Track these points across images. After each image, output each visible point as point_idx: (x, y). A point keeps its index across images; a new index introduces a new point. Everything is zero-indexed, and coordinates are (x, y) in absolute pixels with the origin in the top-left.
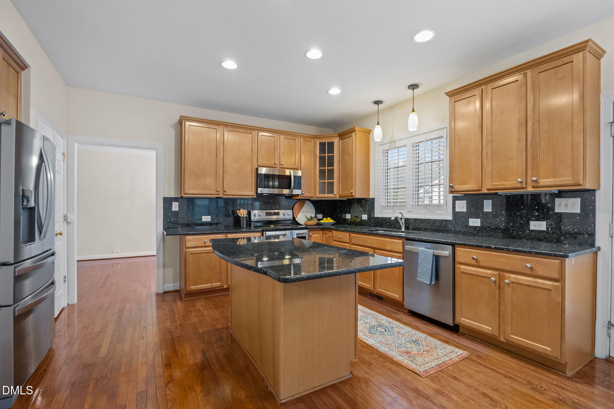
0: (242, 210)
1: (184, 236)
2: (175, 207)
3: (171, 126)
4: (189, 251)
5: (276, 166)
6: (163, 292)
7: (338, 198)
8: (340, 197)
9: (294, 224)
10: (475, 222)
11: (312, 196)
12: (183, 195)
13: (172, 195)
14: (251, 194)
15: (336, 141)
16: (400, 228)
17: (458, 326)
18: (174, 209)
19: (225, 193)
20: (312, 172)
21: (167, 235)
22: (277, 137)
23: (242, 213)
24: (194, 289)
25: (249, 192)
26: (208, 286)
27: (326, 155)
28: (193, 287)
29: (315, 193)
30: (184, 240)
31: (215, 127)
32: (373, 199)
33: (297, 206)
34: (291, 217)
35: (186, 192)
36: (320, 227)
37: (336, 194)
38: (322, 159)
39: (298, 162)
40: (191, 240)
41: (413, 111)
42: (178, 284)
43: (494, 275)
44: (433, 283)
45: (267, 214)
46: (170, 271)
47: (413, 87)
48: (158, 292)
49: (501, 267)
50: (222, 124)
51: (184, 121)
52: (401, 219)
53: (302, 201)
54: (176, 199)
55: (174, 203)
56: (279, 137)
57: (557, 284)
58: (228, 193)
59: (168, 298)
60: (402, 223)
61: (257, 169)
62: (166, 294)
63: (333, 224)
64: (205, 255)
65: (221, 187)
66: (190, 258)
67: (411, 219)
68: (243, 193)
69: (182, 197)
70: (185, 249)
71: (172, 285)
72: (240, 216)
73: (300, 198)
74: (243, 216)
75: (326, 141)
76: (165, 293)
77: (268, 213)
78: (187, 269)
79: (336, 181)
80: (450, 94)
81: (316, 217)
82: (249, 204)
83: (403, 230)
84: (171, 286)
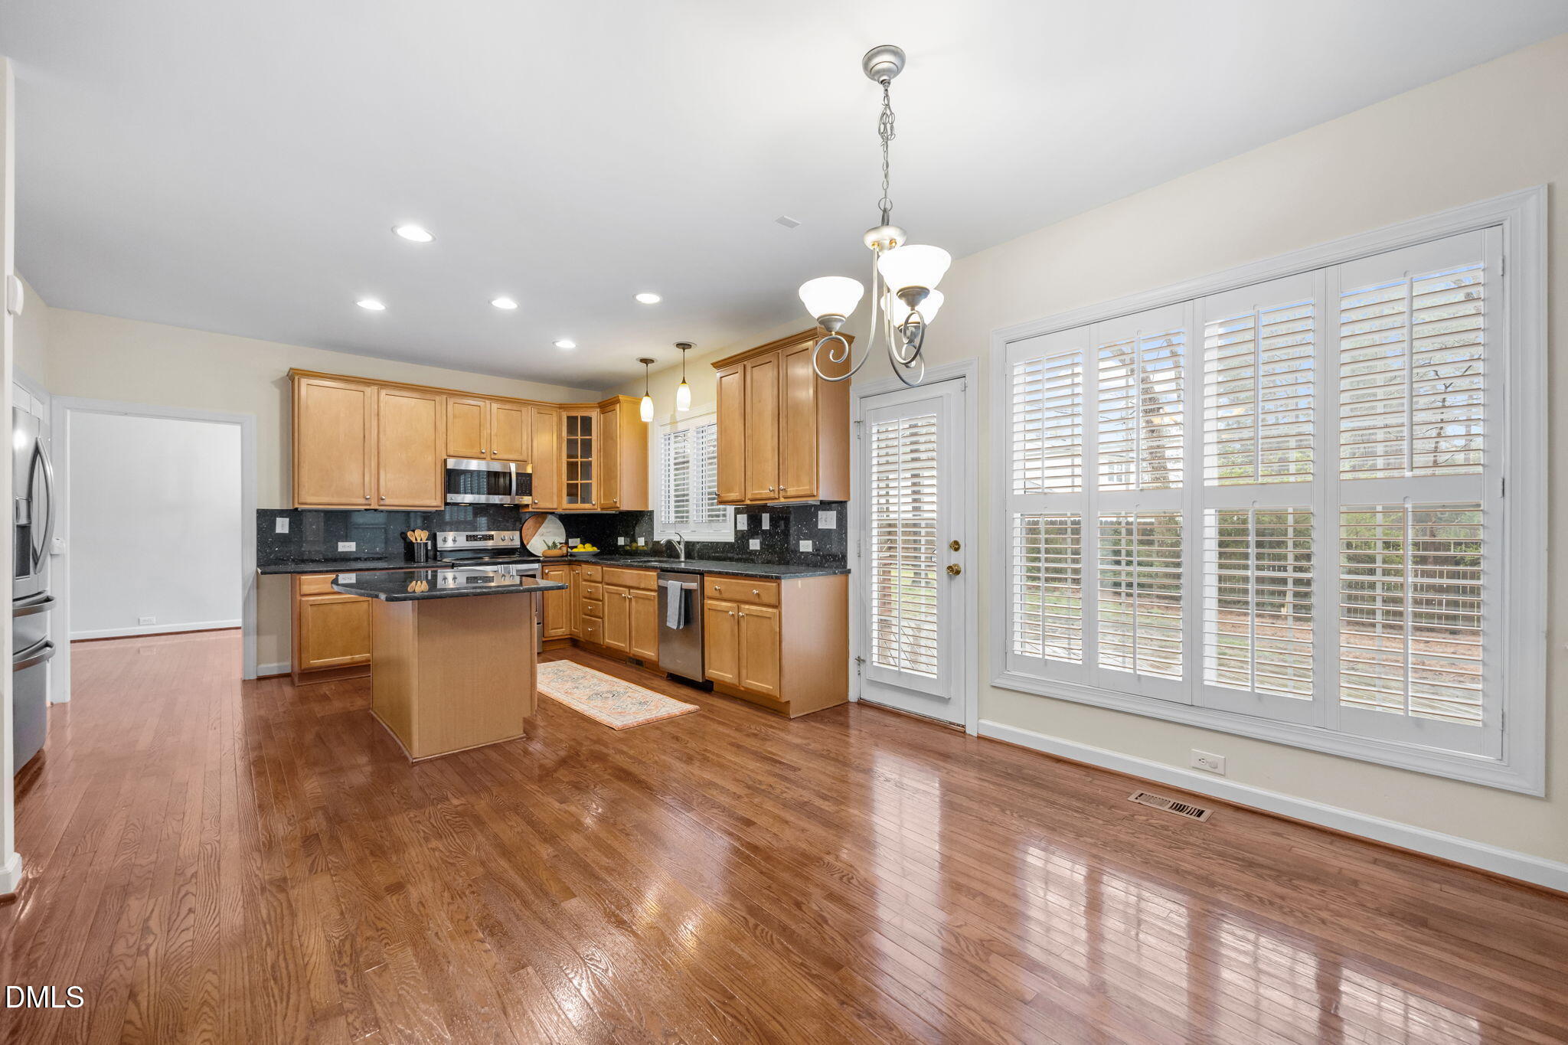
0: (418, 532)
1: (298, 576)
2: (282, 526)
3: (273, 382)
4: (308, 601)
5: (483, 456)
6: (254, 677)
7: (599, 511)
8: (602, 509)
9: (522, 553)
10: (755, 544)
11: (555, 506)
12: (296, 506)
13: (276, 505)
14: (435, 504)
15: (595, 415)
16: (678, 556)
17: (712, 683)
18: (279, 530)
19: (382, 502)
20: (555, 465)
21: (262, 573)
22: (485, 407)
23: (419, 536)
24: (318, 665)
25: (431, 499)
26: (346, 659)
27: (579, 437)
28: (316, 662)
29: (560, 502)
30: (298, 582)
31: (361, 388)
32: (652, 512)
33: (529, 525)
34: (517, 543)
35: (301, 501)
36: (570, 560)
37: (594, 504)
38: (571, 444)
39: (528, 449)
40: (314, 583)
41: (684, 382)
42: (289, 663)
43: (731, 608)
44: (681, 627)
45: (469, 538)
46: (271, 642)
47: (684, 346)
48: (247, 678)
49: (738, 597)
50: (374, 384)
51: (296, 378)
52: (679, 543)
53: (541, 516)
54: (282, 513)
55: (279, 520)
56: (488, 406)
57: (774, 610)
58: (387, 502)
59: (267, 686)
60: (681, 549)
61: (445, 461)
62: (263, 682)
63: (595, 555)
64: (340, 606)
65: (373, 491)
66: (309, 612)
67: (698, 543)
68: (417, 503)
69: (297, 509)
70: (298, 598)
71: (275, 664)
72: (414, 541)
73: (530, 510)
74: (419, 541)
75: (579, 414)
76: (260, 679)
77: (470, 536)
78: (304, 632)
79: (594, 482)
80: (718, 365)
81: (567, 543)
82: (431, 520)
83: (683, 559)
84: (271, 667)
